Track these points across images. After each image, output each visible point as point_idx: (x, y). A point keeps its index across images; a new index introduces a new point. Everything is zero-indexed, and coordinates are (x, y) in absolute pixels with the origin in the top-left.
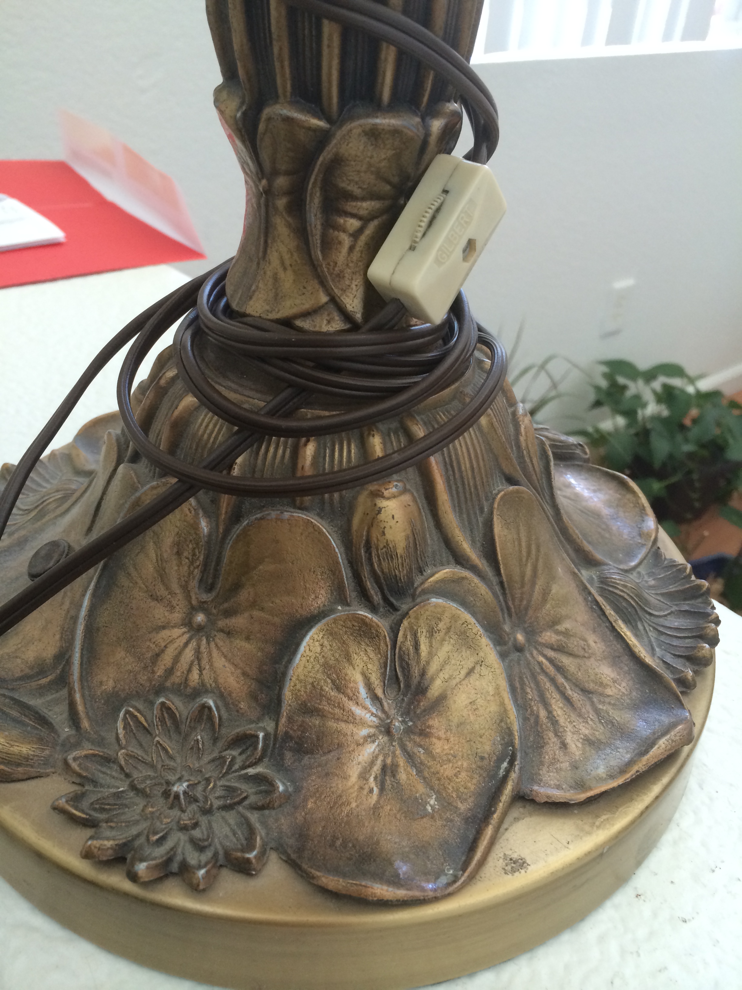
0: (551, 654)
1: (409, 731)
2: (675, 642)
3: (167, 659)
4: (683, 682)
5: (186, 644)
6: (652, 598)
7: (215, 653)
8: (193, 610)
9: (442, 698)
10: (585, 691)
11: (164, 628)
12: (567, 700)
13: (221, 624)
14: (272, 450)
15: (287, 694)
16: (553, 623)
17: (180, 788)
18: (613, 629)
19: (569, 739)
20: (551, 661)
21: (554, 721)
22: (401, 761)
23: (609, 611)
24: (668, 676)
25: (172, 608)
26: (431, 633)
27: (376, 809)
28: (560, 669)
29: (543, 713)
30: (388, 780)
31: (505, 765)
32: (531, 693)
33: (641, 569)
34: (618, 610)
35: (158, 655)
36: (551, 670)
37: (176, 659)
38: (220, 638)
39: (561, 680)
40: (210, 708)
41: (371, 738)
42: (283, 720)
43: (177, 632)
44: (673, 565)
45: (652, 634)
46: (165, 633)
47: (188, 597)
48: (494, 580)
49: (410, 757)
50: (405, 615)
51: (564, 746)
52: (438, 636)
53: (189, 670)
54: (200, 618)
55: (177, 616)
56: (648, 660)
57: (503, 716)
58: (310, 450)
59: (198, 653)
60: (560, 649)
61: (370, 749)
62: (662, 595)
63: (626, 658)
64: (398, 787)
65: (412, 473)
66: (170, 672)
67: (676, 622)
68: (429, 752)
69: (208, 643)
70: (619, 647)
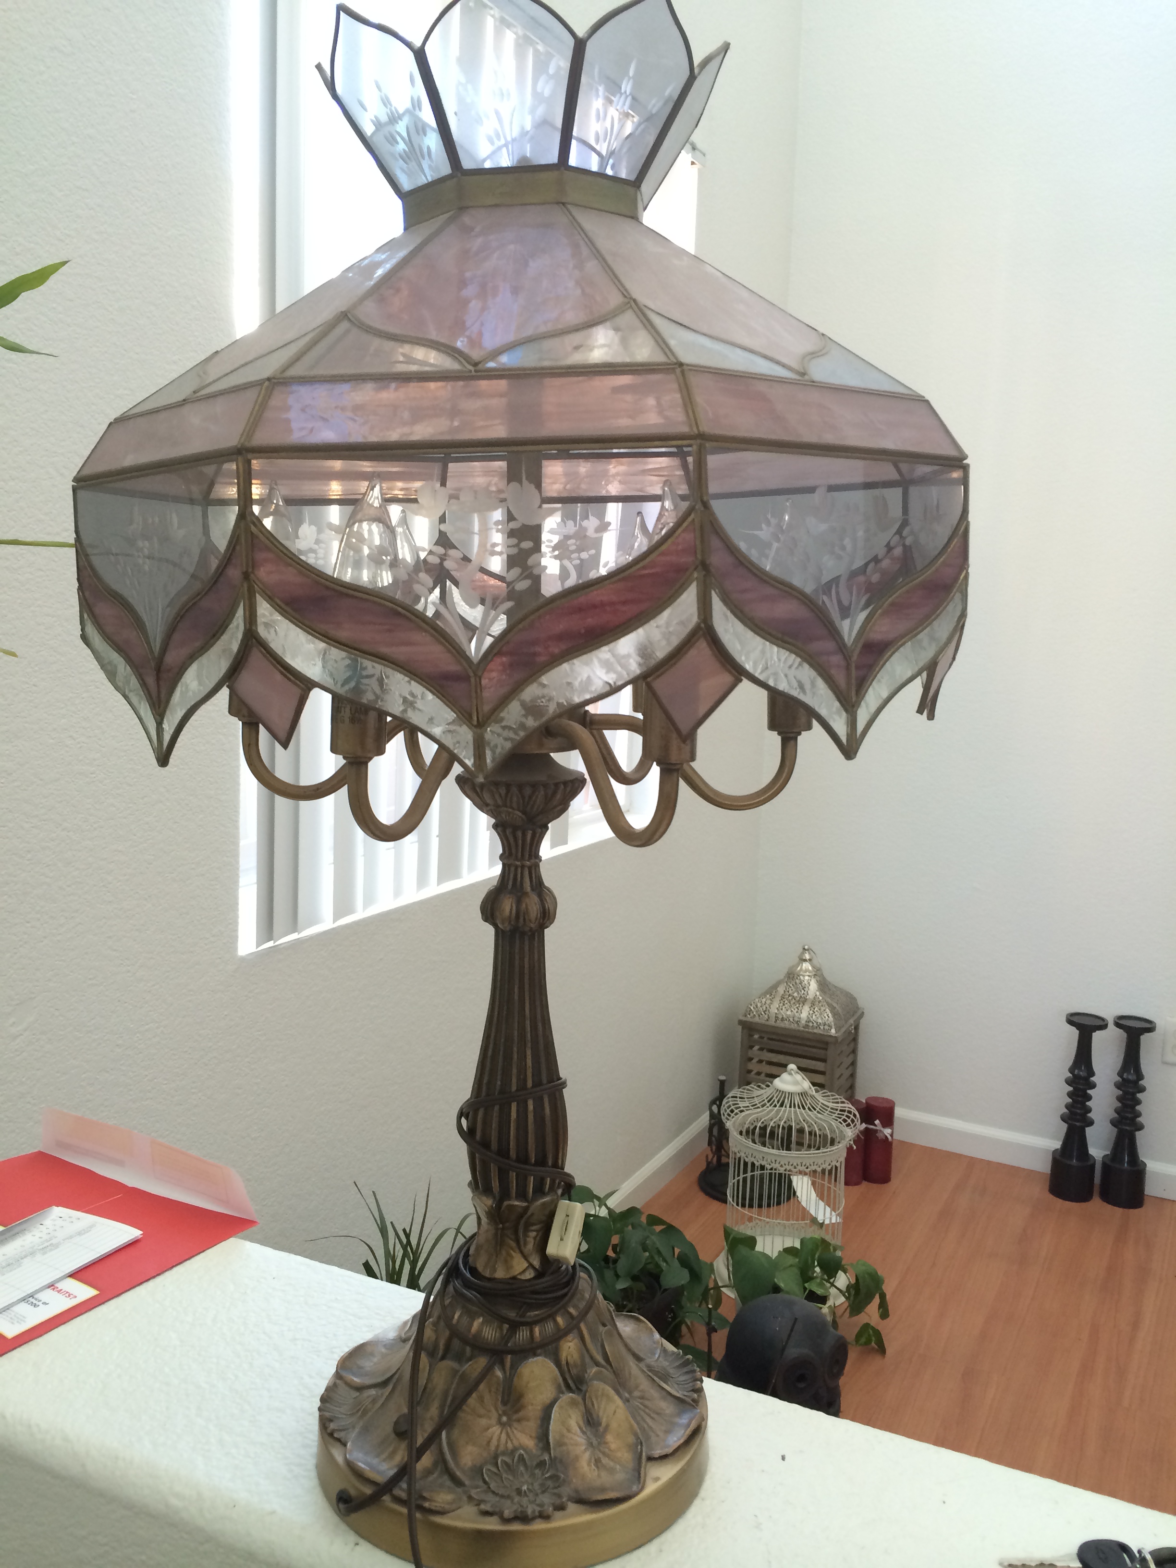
0: (639, 1400)
1: (599, 1443)
2: (686, 1386)
3: (494, 1442)
4: (694, 1400)
5: (501, 1433)
6: (671, 1371)
7: (515, 1432)
8: (500, 1416)
9: (607, 1426)
10: (658, 1414)
11: (488, 1429)
12: (652, 1418)
13: (515, 1417)
14: (521, 1334)
15: (551, 1441)
16: (637, 1387)
17: (525, 1488)
18: (660, 1386)
19: (658, 1433)
20: (641, 1404)
21: (651, 1428)
22: (601, 1456)
23: (655, 1378)
24: (689, 1400)
25: (490, 1418)
26: (597, 1399)
27: (599, 1476)
28: (645, 1406)
29: (646, 1426)
30: (599, 1465)
31: (639, 1447)
32: (639, 1418)
33: (661, 1359)
34: (660, 1378)
35: (489, 1442)
36: (642, 1407)
37: (499, 1440)
38: (515, 1425)
39: (647, 1411)
40: (523, 1455)
41: (586, 1450)
42: (552, 1452)
43: (494, 1428)
44: (673, 1353)
45: (676, 1386)
46: (490, 1430)
47: (497, 1410)
48: (611, 1371)
49: (604, 1453)
50: (586, 1391)
51: (658, 1436)
52: (599, 1399)
53: (507, 1442)
54: (504, 1419)
55: (494, 1421)
56: (678, 1395)
57: (631, 1427)
58: (537, 1330)
59: (508, 1435)
60: (642, 1398)
61: (587, 1455)
62: (674, 1368)
63: (669, 1397)
64: (604, 1467)
65: (575, 1331)
66: (498, 1446)
67: (682, 1378)
68: (610, 1450)
69: (511, 1428)
70: (664, 1393)
